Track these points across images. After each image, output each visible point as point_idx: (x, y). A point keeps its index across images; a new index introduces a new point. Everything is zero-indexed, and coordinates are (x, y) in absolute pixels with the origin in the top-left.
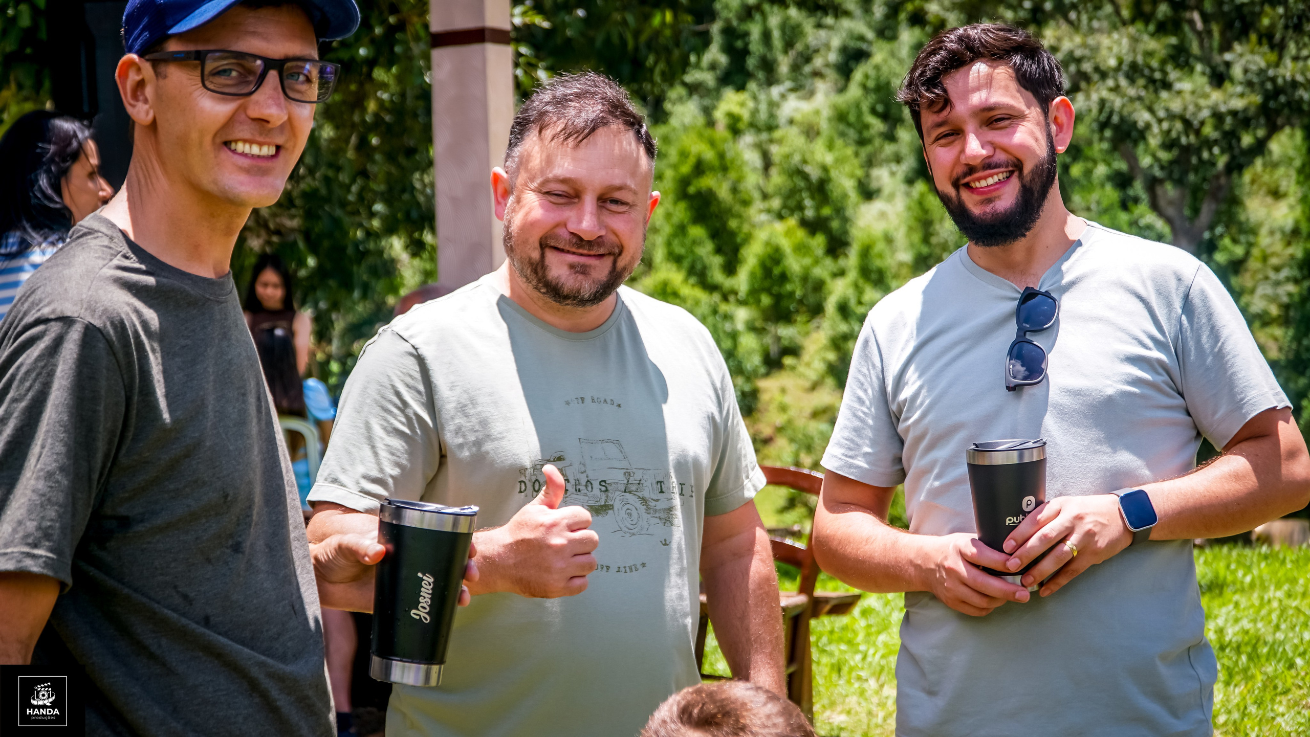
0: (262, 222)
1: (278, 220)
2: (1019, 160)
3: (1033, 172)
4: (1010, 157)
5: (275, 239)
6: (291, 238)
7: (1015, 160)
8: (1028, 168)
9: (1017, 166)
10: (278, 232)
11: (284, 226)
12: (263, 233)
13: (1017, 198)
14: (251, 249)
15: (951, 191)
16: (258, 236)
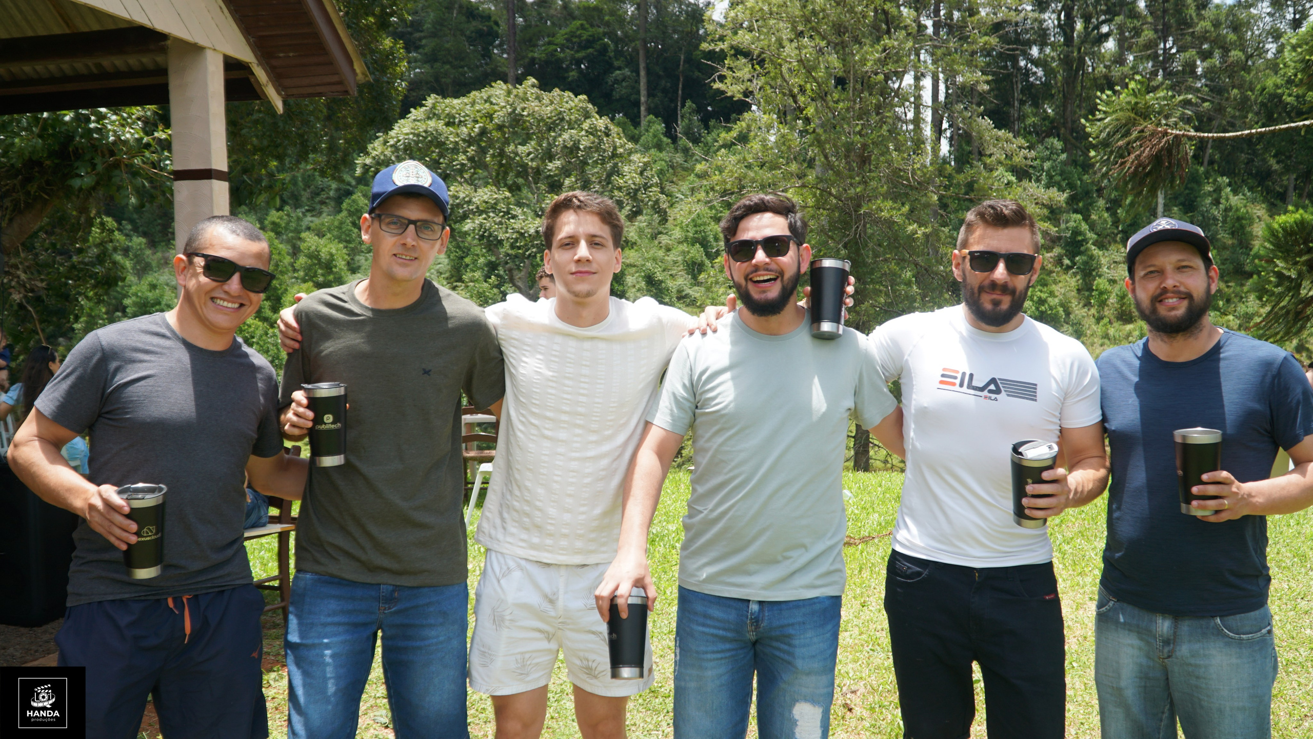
0: (22, 283)
9: (781, 274)
10: (32, 290)
11: (36, 286)
12: (22, 290)
13: (778, 291)
15: (743, 282)
16: (20, 292)
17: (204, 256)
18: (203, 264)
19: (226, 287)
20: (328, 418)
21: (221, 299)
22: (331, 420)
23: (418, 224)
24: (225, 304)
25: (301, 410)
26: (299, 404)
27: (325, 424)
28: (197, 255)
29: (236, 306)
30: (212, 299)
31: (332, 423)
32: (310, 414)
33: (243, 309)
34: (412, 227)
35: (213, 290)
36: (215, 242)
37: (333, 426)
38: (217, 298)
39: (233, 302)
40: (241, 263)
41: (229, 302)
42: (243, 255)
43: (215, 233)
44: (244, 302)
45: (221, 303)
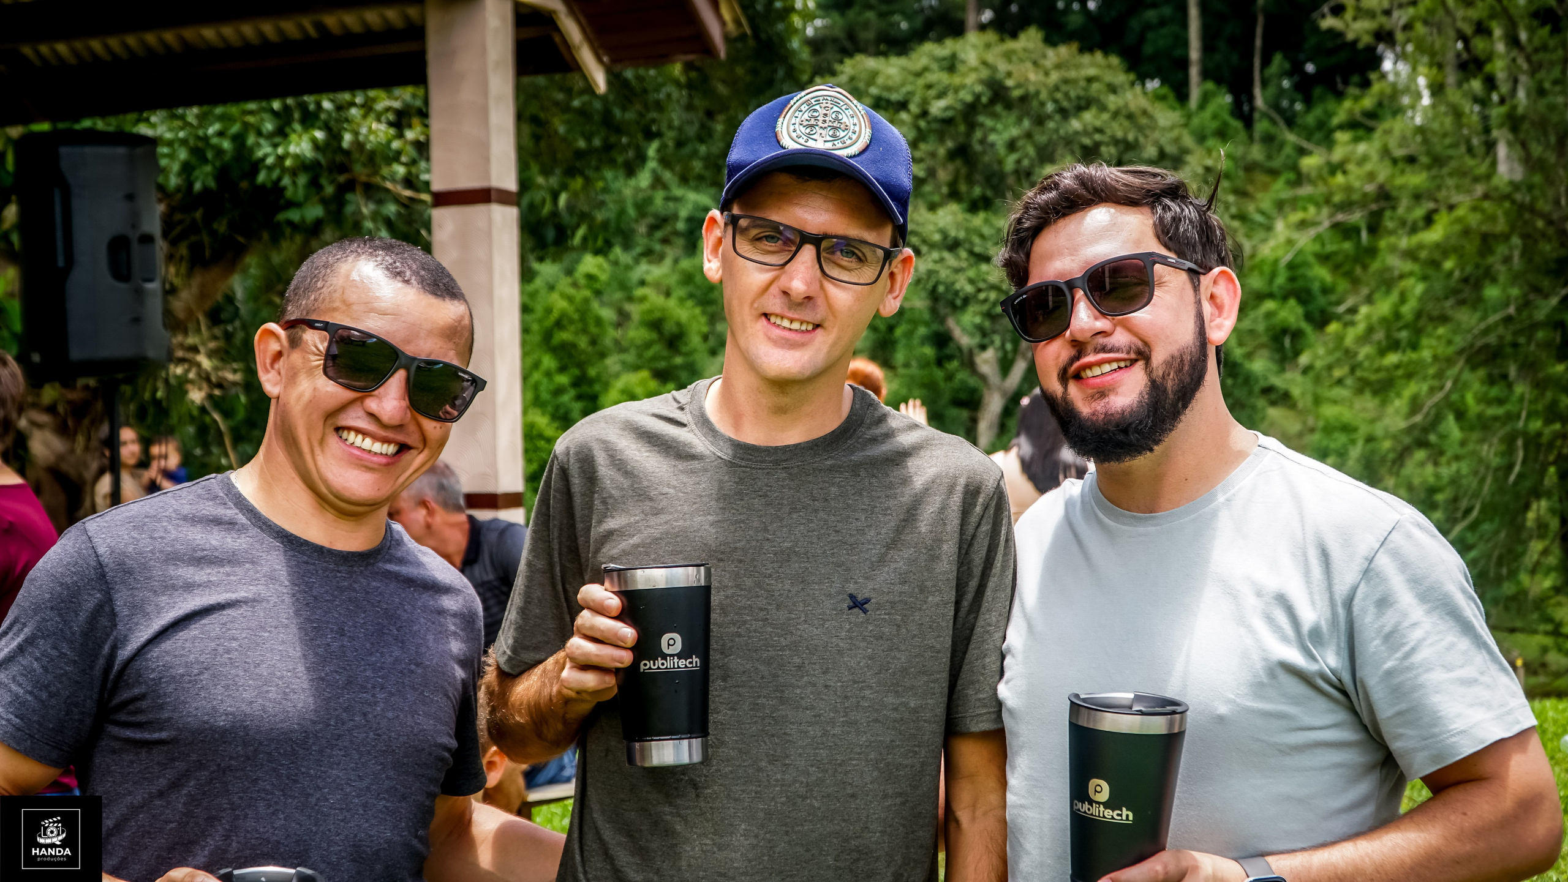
0: (203, 375)
1: (220, 374)
2: (1146, 344)
3: (1168, 364)
4: (1135, 340)
5: (217, 392)
6: (233, 391)
7: (1140, 344)
8: (1159, 357)
9: (1142, 352)
10: (220, 386)
11: (225, 379)
12: (205, 385)
13: (1141, 393)
14: (193, 402)
16: (200, 389)
17: (326, 327)
18: (323, 347)
19: (372, 404)
20: (672, 642)
21: (358, 431)
22: (678, 647)
23: (824, 244)
24: (368, 443)
25: (604, 623)
26: (599, 610)
27: (664, 657)
28: (311, 324)
29: (391, 449)
30: (338, 429)
31: (680, 656)
32: (628, 632)
33: (407, 456)
34: (808, 253)
35: (343, 408)
36: (353, 297)
37: (682, 663)
38: (349, 429)
39: (385, 441)
40: (409, 350)
41: (375, 438)
42: (414, 330)
43: (355, 276)
44: (409, 441)
45: (358, 440)
